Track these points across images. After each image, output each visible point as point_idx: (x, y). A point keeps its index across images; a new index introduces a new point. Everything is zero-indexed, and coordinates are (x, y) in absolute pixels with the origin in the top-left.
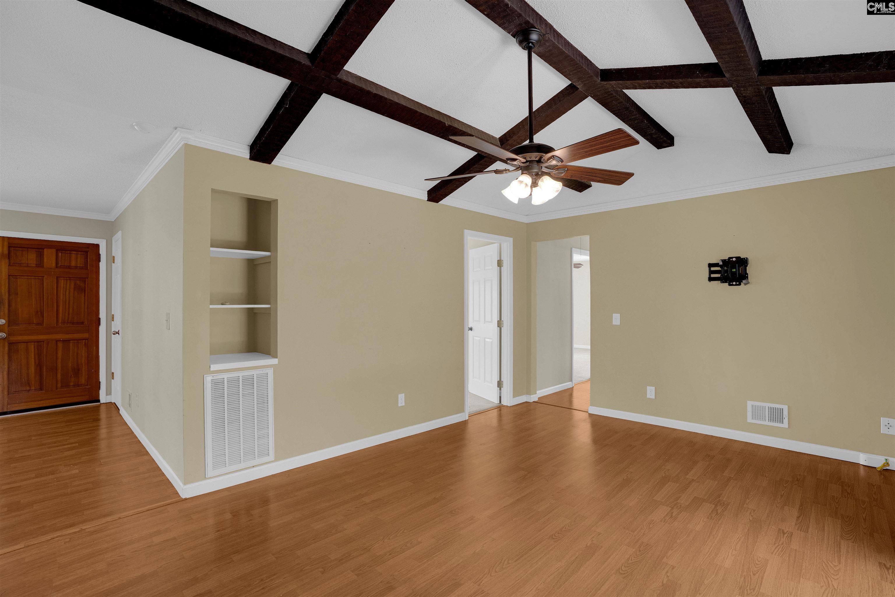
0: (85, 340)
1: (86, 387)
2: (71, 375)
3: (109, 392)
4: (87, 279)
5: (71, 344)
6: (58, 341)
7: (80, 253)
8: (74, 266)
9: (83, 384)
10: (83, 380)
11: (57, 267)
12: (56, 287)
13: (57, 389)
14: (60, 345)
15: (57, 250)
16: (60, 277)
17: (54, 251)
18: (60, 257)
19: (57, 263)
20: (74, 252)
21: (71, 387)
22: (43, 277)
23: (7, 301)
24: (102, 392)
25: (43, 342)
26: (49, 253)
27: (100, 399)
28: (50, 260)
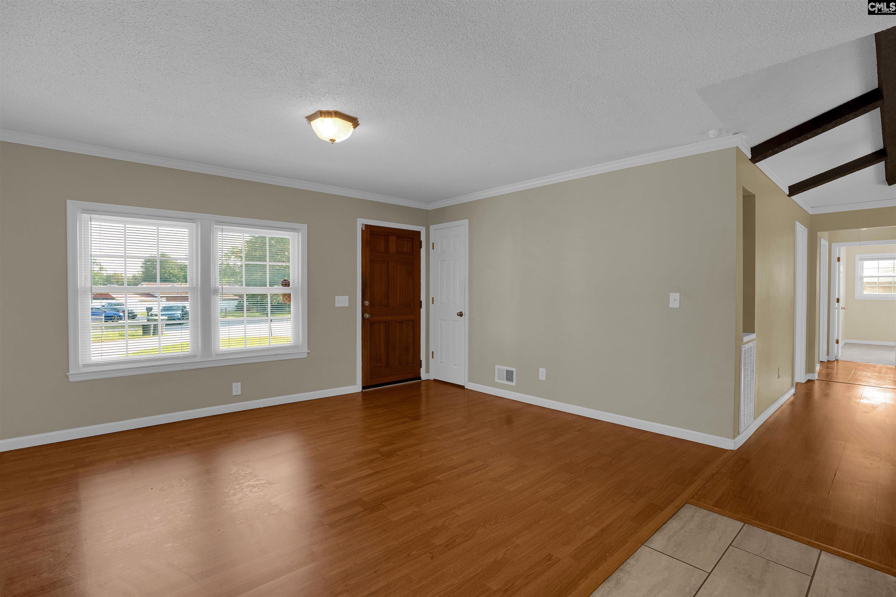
0: (412, 321)
1: (413, 365)
2: (404, 354)
3: (427, 371)
4: (413, 264)
5: (404, 324)
6: (397, 322)
7: (409, 240)
8: (406, 252)
9: (410, 362)
10: (410, 359)
11: (396, 253)
12: (396, 271)
14: (398, 325)
16: (398, 262)
17: (395, 238)
18: (398, 243)
19: (397, 249)
20: (406, 239)
21: (404, 364)
22: (389, 262)
23: (369, 284)
24: (423, 370)
25: (389, 322)
26: (392, 239)
27: (421, 376)
28: (393, 248)
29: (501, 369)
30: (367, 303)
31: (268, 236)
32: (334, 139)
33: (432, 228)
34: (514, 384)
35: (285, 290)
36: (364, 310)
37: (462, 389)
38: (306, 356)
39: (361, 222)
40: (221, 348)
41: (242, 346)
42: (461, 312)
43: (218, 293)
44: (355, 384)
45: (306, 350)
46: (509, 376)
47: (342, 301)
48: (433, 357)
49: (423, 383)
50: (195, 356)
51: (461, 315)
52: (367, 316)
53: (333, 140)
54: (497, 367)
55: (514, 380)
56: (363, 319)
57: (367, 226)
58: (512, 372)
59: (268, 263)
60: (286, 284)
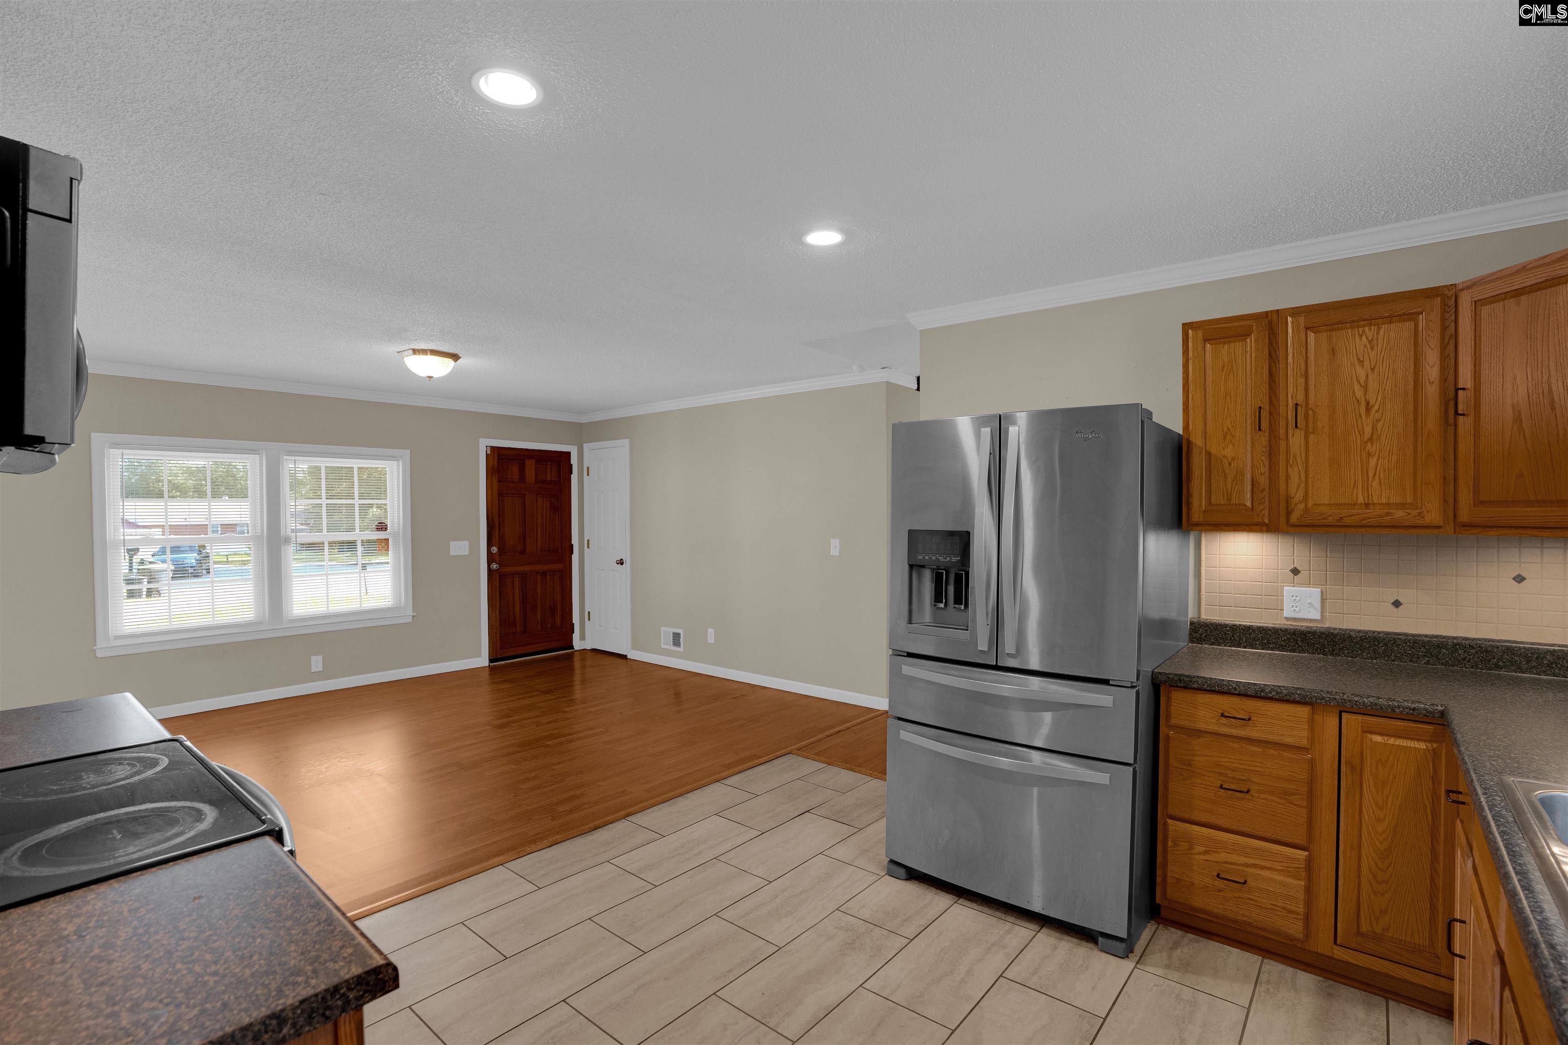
0: (558, 572)
1: (562, 630)
2: (548, 616)
4: (560, 497)
5: (548, 577)
6: (537, 573)
7: (553, 463)
8: (549, 481)
9: (558, 626)
10: (558, 622)
11: (535, 482)
12: (535, 506)
13: (538, 633)
14: (539, 578)
16: (538, 494)
17: (534, 461)
18: (538, 469)
19: (536, 477)
20: (550, 463)
21: (549, 629)
22: (525, 494)
23: (497, 524)
24: (576, 637)
25: (526, 574)
26: (530, 465)
27: (574, 644)
28: (530, 474)
29: (667, 632)
30: (495, 550)
31: (356, 466)
32: (432, 374)
33: (586, 447)
34: (681, 649)
35: (381, 535)
36: (491, 559)
37: (623, 658)
38: (410, 620)
39: (485, 444)
40: (295, 611)
41: (324, 609)
42: (621, 560)
43: (290, 542)
44: (479, 655)
45: (410, 612)
46: (676, 640)
47: (459, 548)
48: (589, 620)
49: (576, 654)
50: (260, 623)
51: (622, 564)
52: (495, 566)
53: (431, 377)
54: (663, 629)
55: (682, 645)
56: (490, 571)
57: (493, 448)
58: (679, 634)
59: (357, 502)
60: (382, 528)
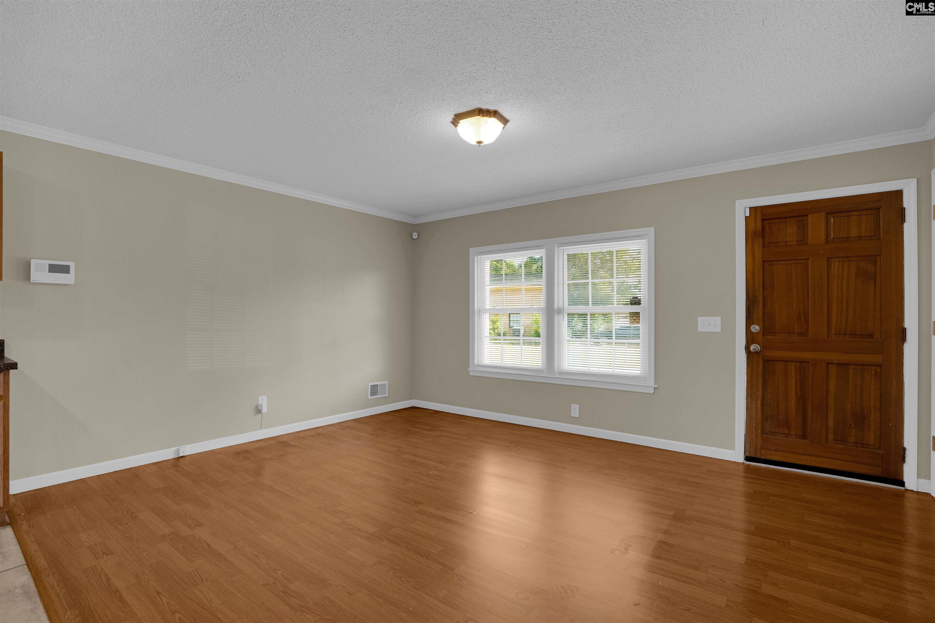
0: (875, 367)
1: (878, 451)
2: (851, 425)
3: (921, 473)
4: (879, 257)
5: (851, 370)
6: (830, 363)
7: (864, 213)
8: (855, 237)
9: (871, 444)
10: (871, 438)
11: (827, 242)
12: (826, 274)
13: (827, 442)
14: (833, 370)
15: (827, 214)
16: (833, 258)
17: (823, 215)
18: (832, 224)
19: (827, 235)
20: (855, 213)
21: (851, 444)
22: (807, 259)
24: (909, 469)
25: (808, 362)
26: (816, 220)
27: (905, 482)
28: (817, 232)
30: (757, 328)
32: (481, 140)
36: (751, 338)
38: (653, 391)
39: (742, 205)
40: (565, 366)
45: (652, 384)
47: (710, 324)
49: (909, 496)
52: (757, 348)
53: (480, 142)
56: (749, 354)
57: (755, 209)
60: (635, 303)
